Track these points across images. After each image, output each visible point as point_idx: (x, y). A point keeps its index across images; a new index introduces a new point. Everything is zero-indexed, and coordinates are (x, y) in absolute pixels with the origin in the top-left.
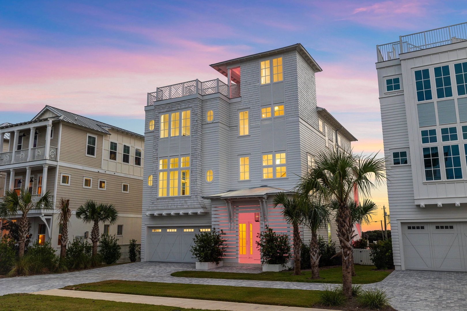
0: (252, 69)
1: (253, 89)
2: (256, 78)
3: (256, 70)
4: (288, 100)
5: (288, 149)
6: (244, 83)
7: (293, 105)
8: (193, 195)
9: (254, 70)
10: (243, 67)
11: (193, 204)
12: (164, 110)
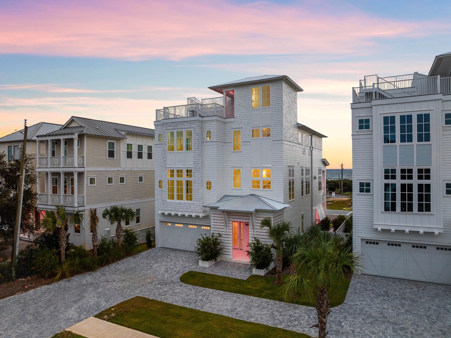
0: (244, 94)
1: (245, 111)
2: (248, 102)
3: (247, 95)
4: (274, 124)
5: (273, 166)
6: (237, 105)
9: (246, 95)
10: (237, 91)
11: (196, 208)
12: (170, 128)
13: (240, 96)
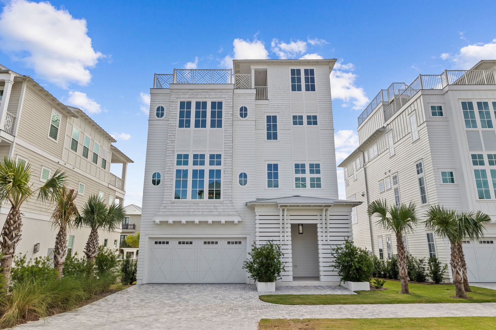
0: (280, 74)
1: (283, 94)
2: (286, 84)
3: (285, 76)
5: (323, 160)
6: (272, 86)
8: (226, 199)
10: (270, 70)
11: (226, 210)
12: (185, 96)
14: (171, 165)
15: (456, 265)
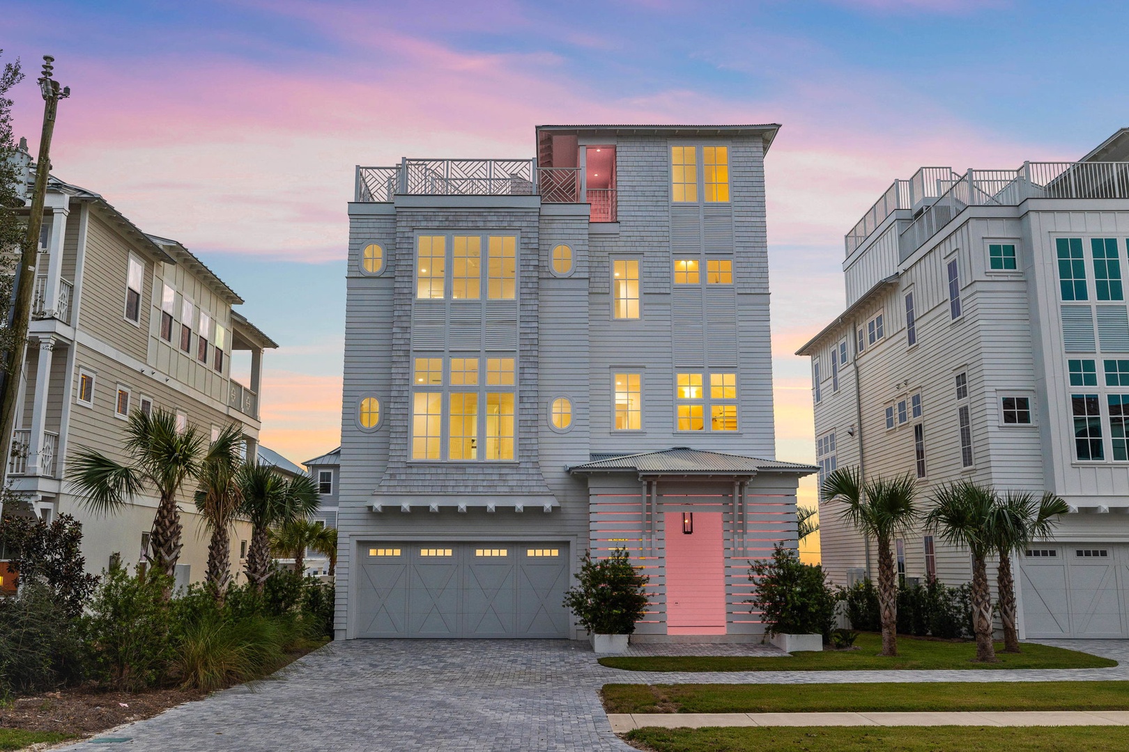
0: (647, 159)
1: (653, 209)
2: (660, 184)
3: (659, 164)
4: (741, 250)
5: (743, 366)
6: (627, 189)
7: (755, 265)
8: (525, 459)
10: (624, 149)
11: (526, 483)
12: (430, 224)
13: (636, 164)
14: (402, 382)
15: (980, 600)
